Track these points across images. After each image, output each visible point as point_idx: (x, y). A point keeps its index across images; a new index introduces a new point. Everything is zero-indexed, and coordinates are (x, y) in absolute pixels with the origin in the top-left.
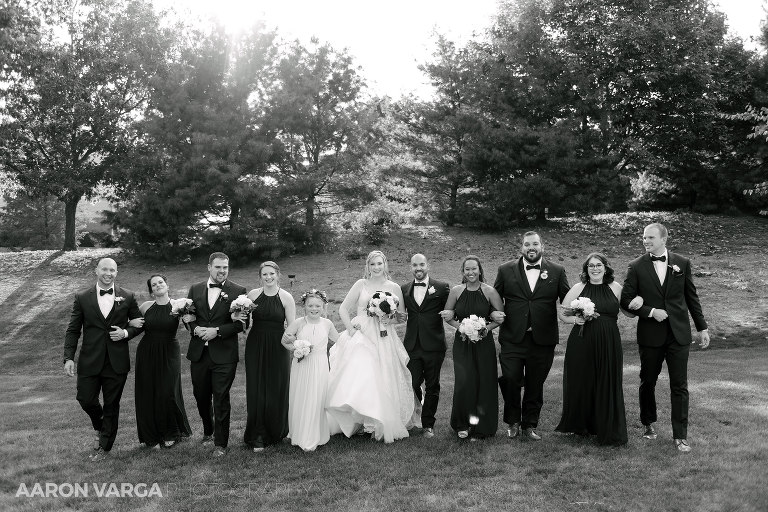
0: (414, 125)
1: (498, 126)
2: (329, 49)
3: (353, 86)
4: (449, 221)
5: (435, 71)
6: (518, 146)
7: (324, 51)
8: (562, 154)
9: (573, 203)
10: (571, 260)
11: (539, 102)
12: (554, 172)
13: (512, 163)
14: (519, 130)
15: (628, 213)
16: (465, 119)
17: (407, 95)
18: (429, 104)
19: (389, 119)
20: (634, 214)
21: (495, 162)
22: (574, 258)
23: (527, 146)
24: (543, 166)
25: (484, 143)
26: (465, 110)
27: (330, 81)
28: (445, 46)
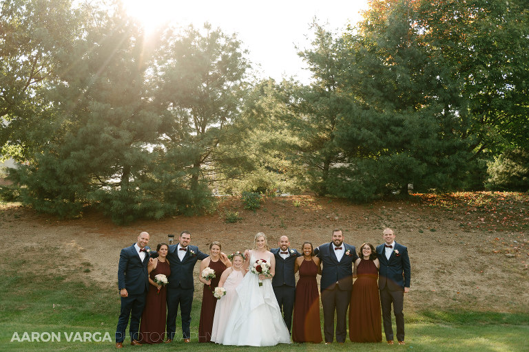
0: (293, 105)
1: (368, 108)
2: (220, 34)
3: (240, 67)
4: (320, 192)
5: (313, 58)
6: (385, 127)
7: (216, 35)
8: (424, 135)
9: (433, 180)
10: (430, 233)
11: (405, 89)
12: (417, 153)
13: (379, 142)
14: (386, 113)
15: (484, 192)
16: (338, 100)
17: (288, 79)
18: (307, 87)
19: (270, 99)
20: (489, 193)
21: (363, 140)
22: (433, 230)
23: (393, 128)
24: (406, 146)
25: (355, 122)
26: (339, 92)
27: (219, 62)
28: (323, 37)
